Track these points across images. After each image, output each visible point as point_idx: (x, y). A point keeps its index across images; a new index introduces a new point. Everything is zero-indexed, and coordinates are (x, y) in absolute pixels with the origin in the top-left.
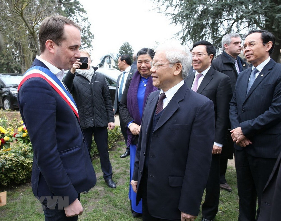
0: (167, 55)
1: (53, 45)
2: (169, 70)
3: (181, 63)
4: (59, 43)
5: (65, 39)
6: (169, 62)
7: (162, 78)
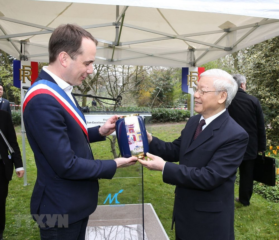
0: (214, 82)
1: (67, 58)
2: (214, 98)
3: (227, 92)
4: (74, 57)
5: (81, 53)
6: (216, 90)
7: (206, 105)
